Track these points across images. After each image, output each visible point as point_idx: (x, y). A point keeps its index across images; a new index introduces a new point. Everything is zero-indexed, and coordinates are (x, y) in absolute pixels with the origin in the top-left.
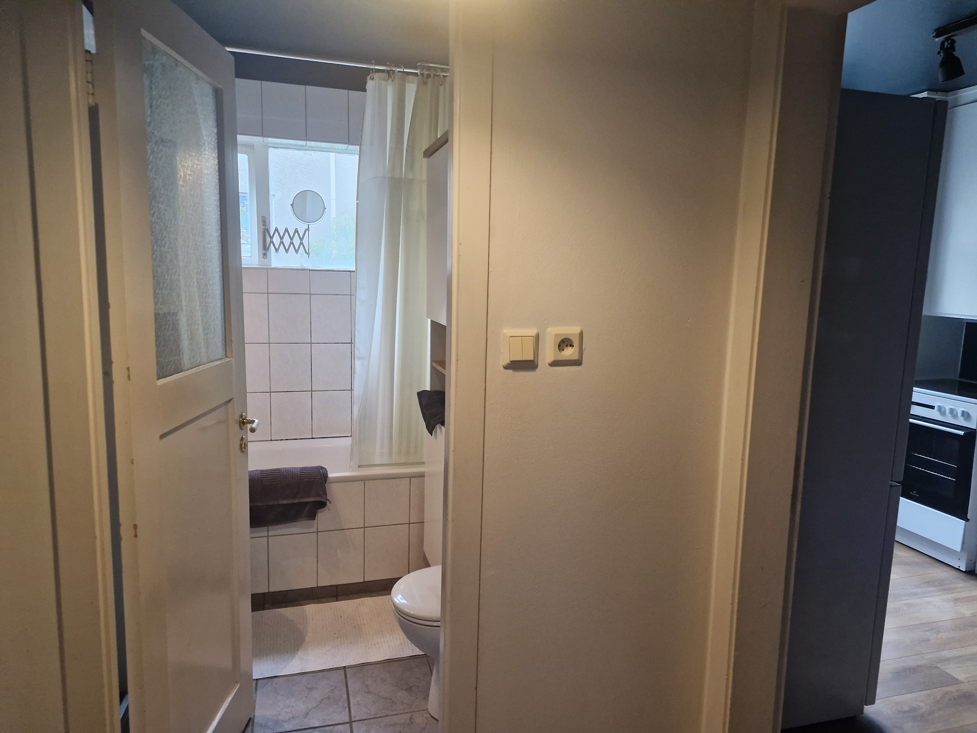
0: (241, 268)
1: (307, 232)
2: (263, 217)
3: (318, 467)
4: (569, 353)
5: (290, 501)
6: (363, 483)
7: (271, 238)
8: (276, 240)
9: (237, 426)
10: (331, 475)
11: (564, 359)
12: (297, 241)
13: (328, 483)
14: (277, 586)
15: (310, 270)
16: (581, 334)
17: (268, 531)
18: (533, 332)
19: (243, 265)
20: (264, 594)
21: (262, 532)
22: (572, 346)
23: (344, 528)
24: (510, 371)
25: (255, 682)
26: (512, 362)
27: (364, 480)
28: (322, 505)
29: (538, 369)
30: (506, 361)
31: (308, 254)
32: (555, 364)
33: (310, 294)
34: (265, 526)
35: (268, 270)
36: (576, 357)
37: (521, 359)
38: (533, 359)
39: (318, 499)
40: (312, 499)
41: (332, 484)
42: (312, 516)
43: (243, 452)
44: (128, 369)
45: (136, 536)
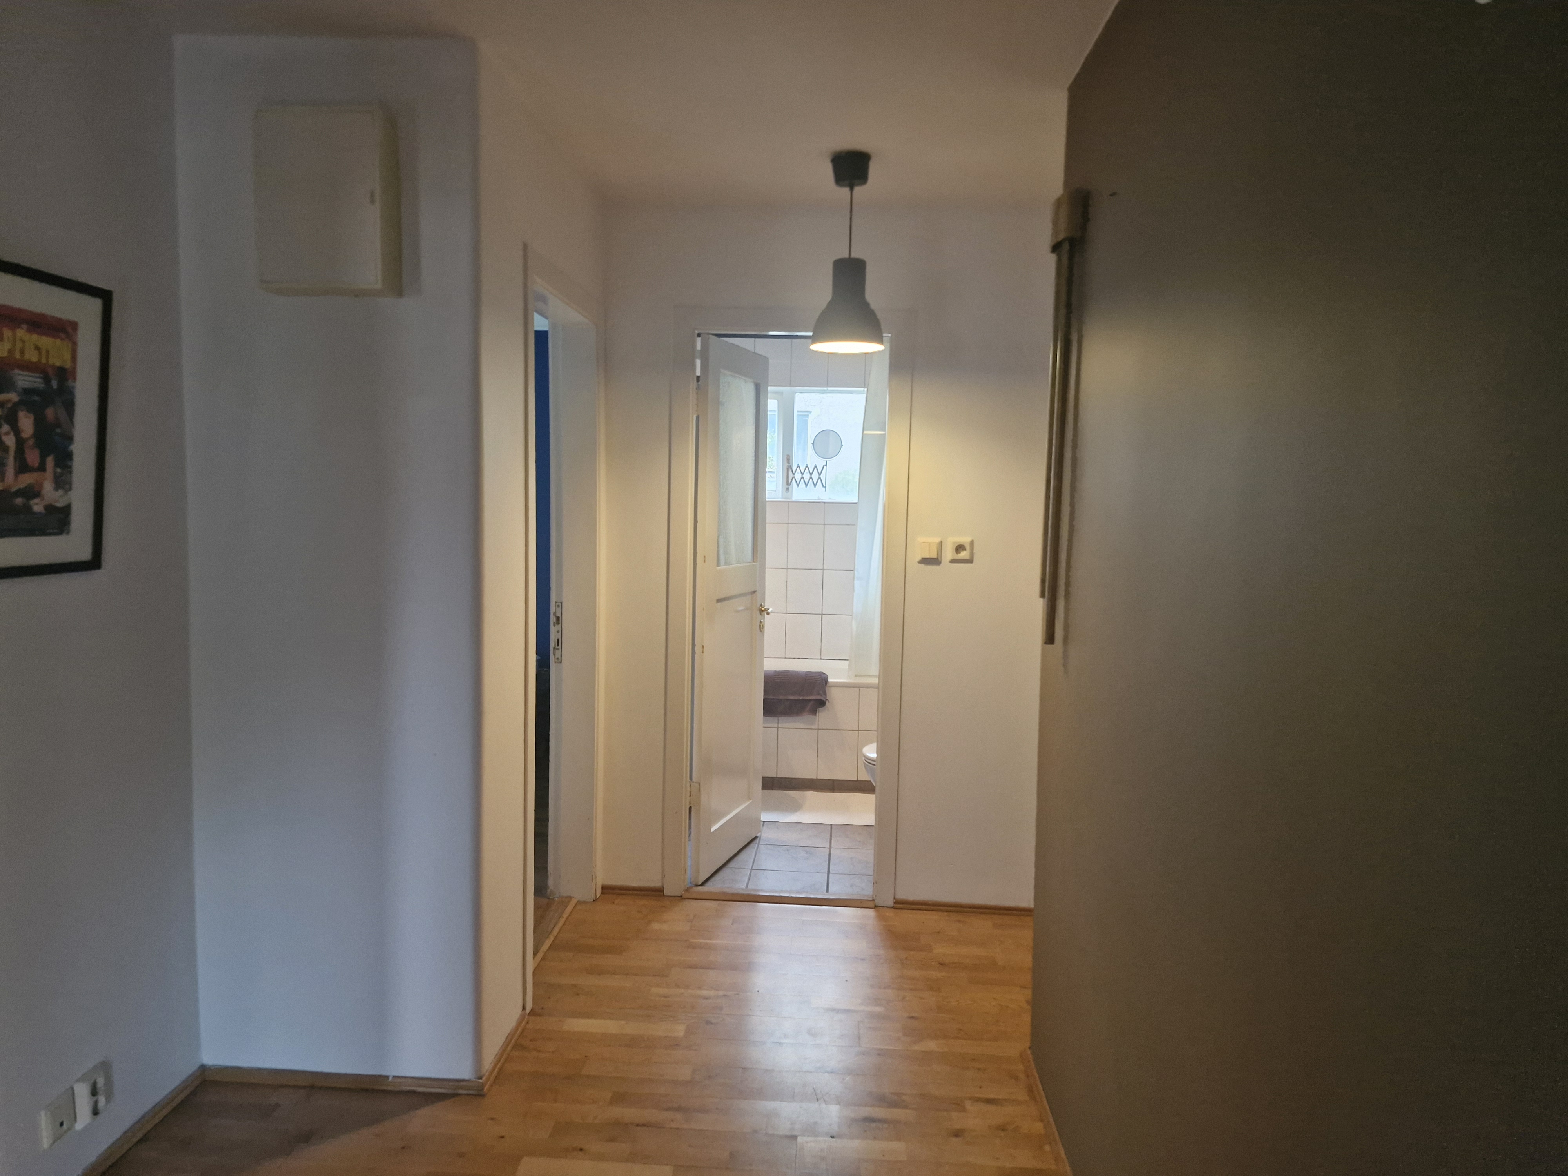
0: (766, 501)
1: (825, 467)
2: (788, 456)
3: (820, 672)
4: (964, 555)
5: (796, 698)
6: (858, 689)
7: (794, 474)
8: (798, 476)
9: (758, 612)
10: (830, 680)
11: (959, 558)
12: (815, 476)
13: (830, 687)
14: (783, 773)
15: (825, 503)
16: (972, 543)
17: (778, 723)
18: (938, 540)
19: (768, 498)
20: (772, 778)
21: (773, 722)
22: (966, 550)
23: (840, 728)
24: (922, 565)
25: (762, 822)
26: (923, 559)
27: (859, 687)
28: (822, 703)
29: (942, 565)
30: (919, 558)
31: (825, 487)
32: (953, 561)
33: (824, 524)
34: (775, 717)
35: (789, 503)
36: (968, 557)
37: (928, 557)
38: (936, 557)
39: (818, 697)
40: (813, 697)
41: (832, 688)
42: (814, 712)
43: (761, 631)
44: (705, 557)
45: (703, 652)
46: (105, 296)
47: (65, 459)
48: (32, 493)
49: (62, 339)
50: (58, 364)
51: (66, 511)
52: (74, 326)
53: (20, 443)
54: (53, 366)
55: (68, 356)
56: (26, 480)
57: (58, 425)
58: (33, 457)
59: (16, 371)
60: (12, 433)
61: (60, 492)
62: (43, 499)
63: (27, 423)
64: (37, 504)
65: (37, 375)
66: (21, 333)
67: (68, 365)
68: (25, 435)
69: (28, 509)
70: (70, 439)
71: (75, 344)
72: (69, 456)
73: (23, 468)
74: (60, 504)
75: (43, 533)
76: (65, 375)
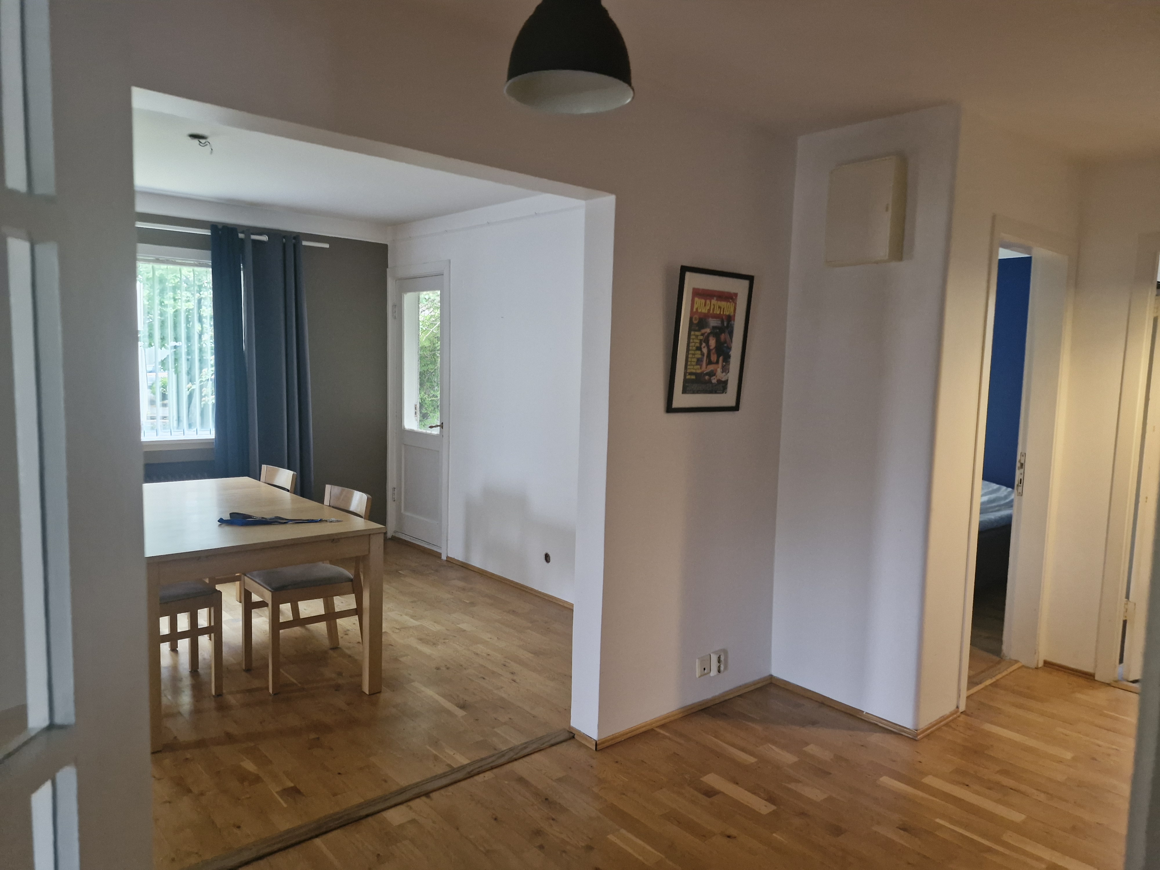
46: (750, 279)
47: (727, 358)
48: (712, 374)
49: (730, 302)
50: (727, 313)
51: (726, 382)
52: (736, 295)
53: (709, 351)
54: (726, 315)
55: (732, 310)
56: (711, 368)
57: (725, 342)
58: (714, 358)
59: (710, 319)
60: (706, 347)
61: (724, 374)
62: (716, 377)
63: (712, 342)
64: (714, 379)
65: (718, 320)
66: (714, 301)
67: (732, 314)
68: (711, 348)
69: (710, 381)
70: (730, 348)
71: (736, 304)
72: (729, 357)
73: (710, 362)
74: (723, 380)
75: (716, 392)
76: (730, 319)
